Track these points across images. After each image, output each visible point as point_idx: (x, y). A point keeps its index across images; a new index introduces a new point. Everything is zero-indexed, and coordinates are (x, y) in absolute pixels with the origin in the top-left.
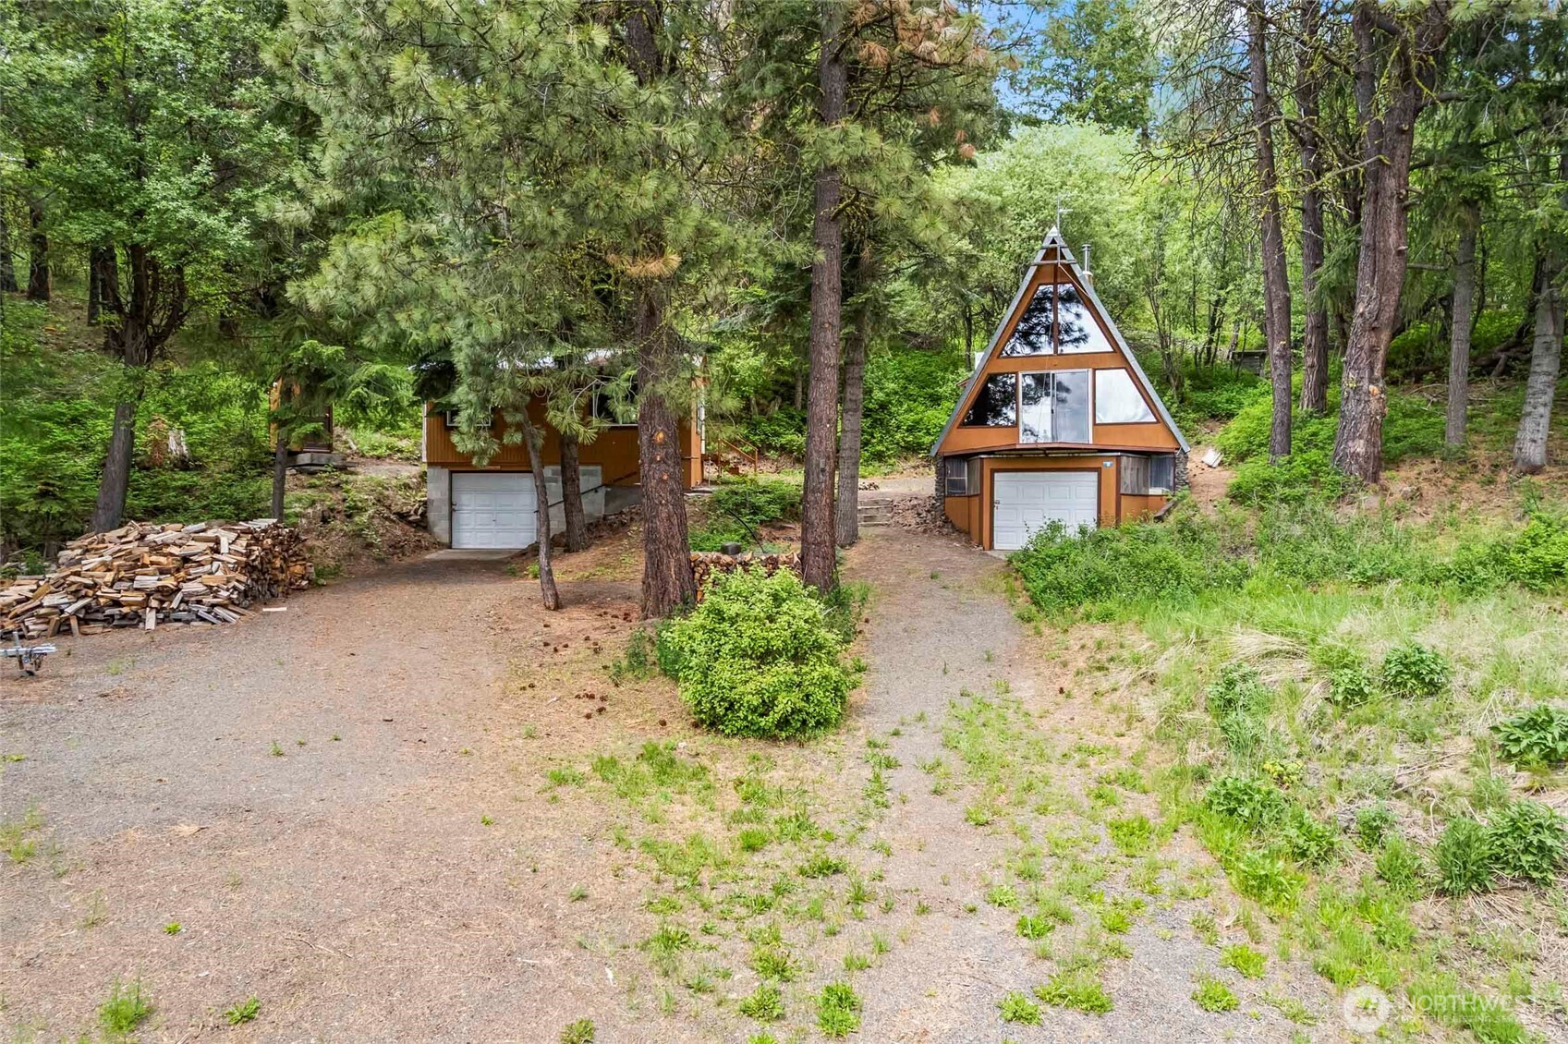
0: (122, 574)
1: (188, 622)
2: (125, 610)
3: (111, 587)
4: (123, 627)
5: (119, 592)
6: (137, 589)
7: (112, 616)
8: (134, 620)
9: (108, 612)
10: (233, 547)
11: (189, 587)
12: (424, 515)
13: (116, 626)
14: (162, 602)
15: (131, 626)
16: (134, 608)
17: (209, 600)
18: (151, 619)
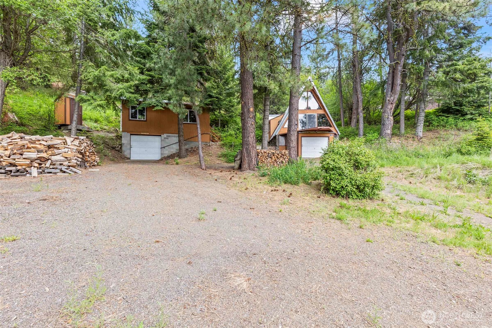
0: (15, 151)
1: (55, 173)
2: (19, 168)
3: (9, 157)
4: (17, 176)
5: (14, 160)
6: (24, 158)
7: (11, 171)
8: (23, 172)
9: (8, 169)
10: (72, 143)
11: (54, 158)
12: (121, 148)
13: (12, 176)
14: (40, 164)
15: (22, 175)
16: (24, 167)
17: (66, 163)
18: (34, 172)
